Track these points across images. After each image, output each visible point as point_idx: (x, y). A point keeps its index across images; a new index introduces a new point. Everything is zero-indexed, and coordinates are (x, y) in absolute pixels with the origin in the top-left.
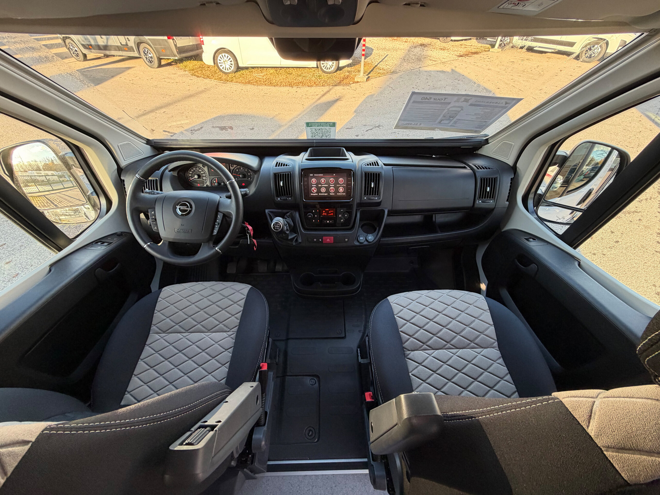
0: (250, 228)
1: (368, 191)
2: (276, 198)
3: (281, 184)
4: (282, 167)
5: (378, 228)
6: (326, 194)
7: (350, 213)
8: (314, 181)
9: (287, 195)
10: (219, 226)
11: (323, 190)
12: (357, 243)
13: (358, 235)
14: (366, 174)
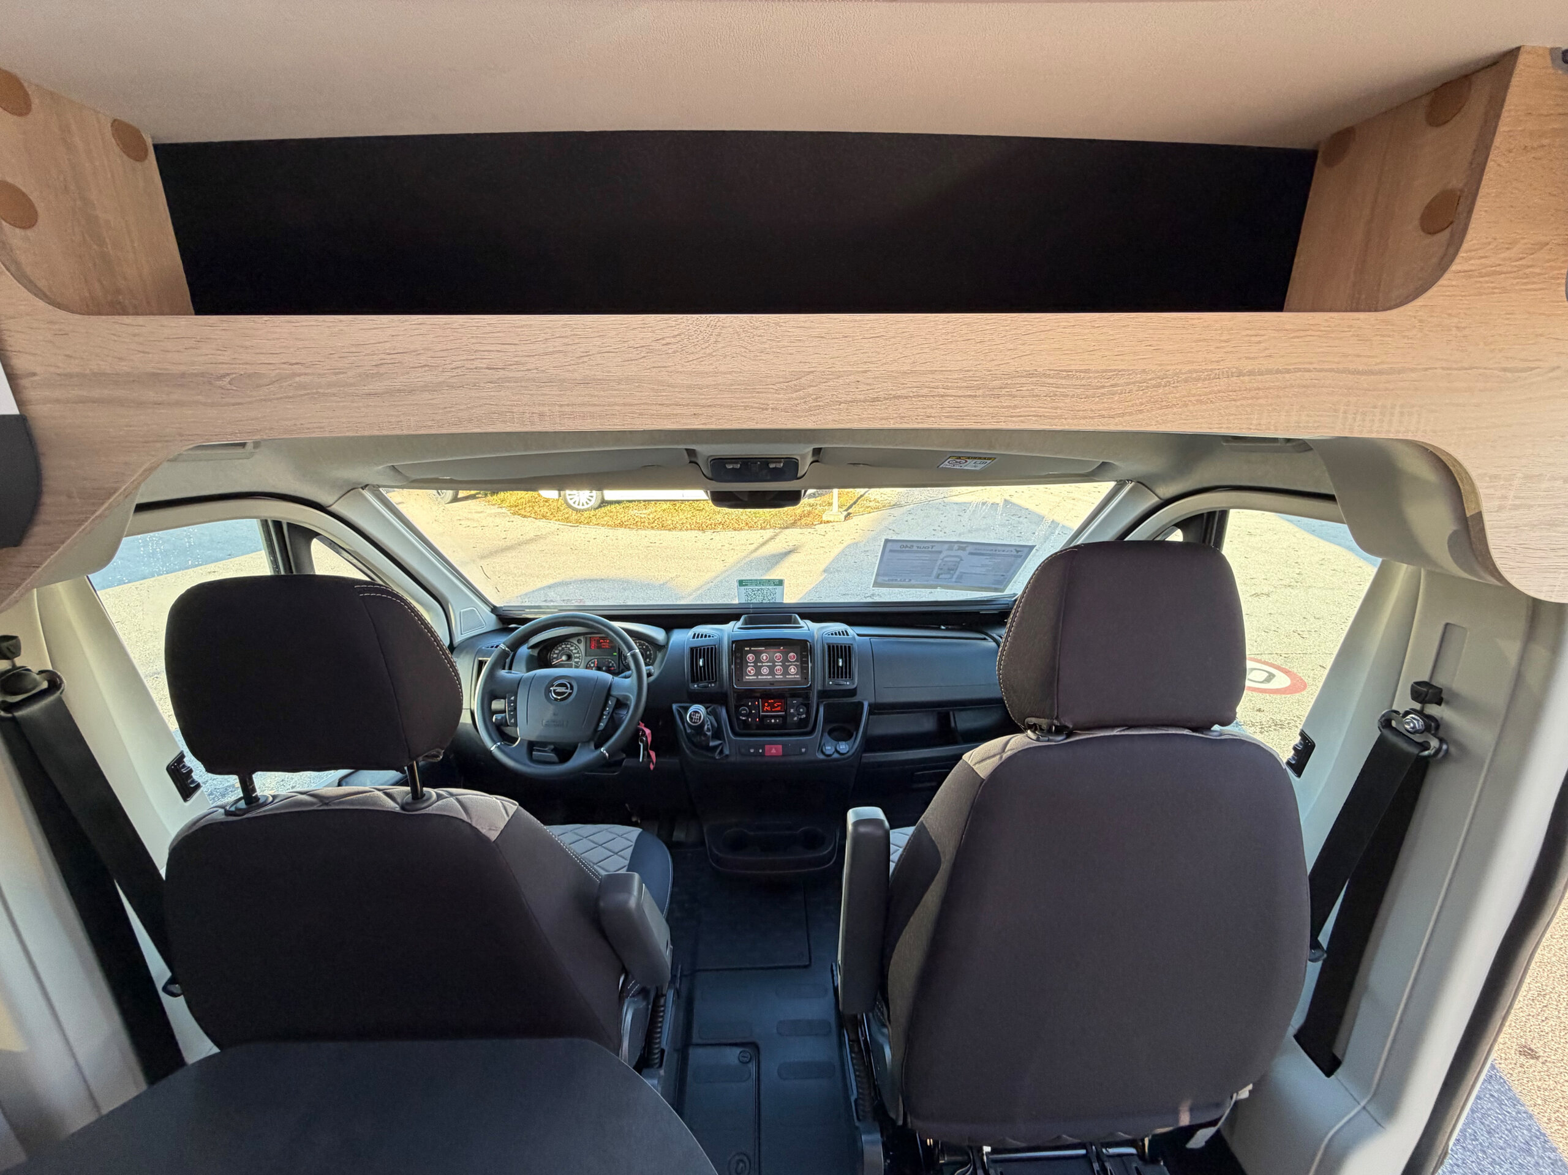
0: (648, 731)
1: (835, 672)
2: (690, 685)
3: (701, 664)
4: (703, 638)
5: (855, 733)
6: (769, 677)
7: (808, 706)
8: (751, 658)
9: (709, 679)
10: (608, 717)
11: (765, 670)
12: (821, 757)
13: (822, 744)
14: (829, 647)
